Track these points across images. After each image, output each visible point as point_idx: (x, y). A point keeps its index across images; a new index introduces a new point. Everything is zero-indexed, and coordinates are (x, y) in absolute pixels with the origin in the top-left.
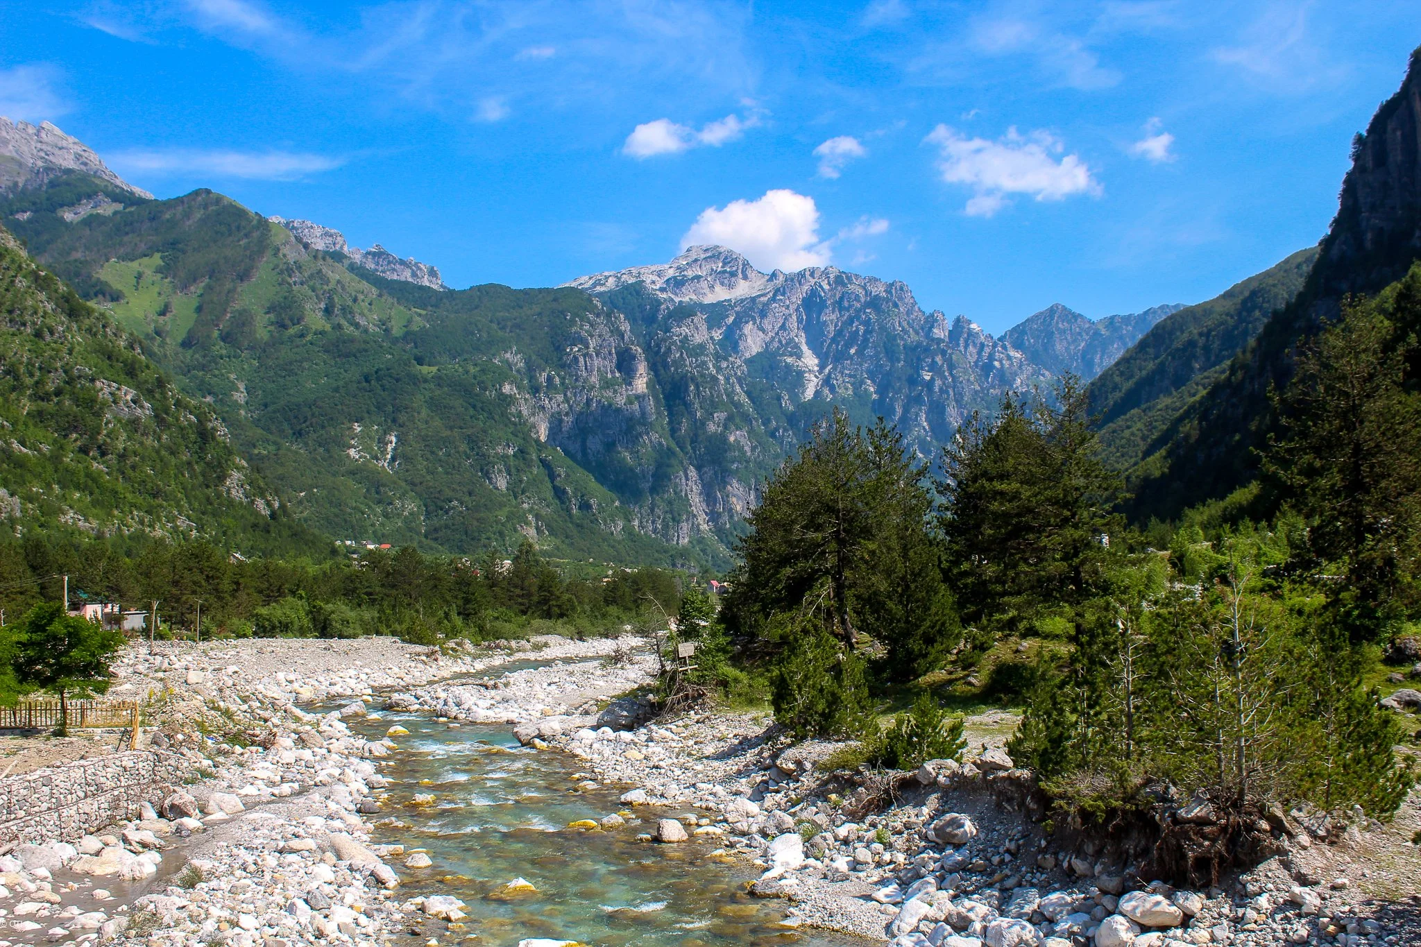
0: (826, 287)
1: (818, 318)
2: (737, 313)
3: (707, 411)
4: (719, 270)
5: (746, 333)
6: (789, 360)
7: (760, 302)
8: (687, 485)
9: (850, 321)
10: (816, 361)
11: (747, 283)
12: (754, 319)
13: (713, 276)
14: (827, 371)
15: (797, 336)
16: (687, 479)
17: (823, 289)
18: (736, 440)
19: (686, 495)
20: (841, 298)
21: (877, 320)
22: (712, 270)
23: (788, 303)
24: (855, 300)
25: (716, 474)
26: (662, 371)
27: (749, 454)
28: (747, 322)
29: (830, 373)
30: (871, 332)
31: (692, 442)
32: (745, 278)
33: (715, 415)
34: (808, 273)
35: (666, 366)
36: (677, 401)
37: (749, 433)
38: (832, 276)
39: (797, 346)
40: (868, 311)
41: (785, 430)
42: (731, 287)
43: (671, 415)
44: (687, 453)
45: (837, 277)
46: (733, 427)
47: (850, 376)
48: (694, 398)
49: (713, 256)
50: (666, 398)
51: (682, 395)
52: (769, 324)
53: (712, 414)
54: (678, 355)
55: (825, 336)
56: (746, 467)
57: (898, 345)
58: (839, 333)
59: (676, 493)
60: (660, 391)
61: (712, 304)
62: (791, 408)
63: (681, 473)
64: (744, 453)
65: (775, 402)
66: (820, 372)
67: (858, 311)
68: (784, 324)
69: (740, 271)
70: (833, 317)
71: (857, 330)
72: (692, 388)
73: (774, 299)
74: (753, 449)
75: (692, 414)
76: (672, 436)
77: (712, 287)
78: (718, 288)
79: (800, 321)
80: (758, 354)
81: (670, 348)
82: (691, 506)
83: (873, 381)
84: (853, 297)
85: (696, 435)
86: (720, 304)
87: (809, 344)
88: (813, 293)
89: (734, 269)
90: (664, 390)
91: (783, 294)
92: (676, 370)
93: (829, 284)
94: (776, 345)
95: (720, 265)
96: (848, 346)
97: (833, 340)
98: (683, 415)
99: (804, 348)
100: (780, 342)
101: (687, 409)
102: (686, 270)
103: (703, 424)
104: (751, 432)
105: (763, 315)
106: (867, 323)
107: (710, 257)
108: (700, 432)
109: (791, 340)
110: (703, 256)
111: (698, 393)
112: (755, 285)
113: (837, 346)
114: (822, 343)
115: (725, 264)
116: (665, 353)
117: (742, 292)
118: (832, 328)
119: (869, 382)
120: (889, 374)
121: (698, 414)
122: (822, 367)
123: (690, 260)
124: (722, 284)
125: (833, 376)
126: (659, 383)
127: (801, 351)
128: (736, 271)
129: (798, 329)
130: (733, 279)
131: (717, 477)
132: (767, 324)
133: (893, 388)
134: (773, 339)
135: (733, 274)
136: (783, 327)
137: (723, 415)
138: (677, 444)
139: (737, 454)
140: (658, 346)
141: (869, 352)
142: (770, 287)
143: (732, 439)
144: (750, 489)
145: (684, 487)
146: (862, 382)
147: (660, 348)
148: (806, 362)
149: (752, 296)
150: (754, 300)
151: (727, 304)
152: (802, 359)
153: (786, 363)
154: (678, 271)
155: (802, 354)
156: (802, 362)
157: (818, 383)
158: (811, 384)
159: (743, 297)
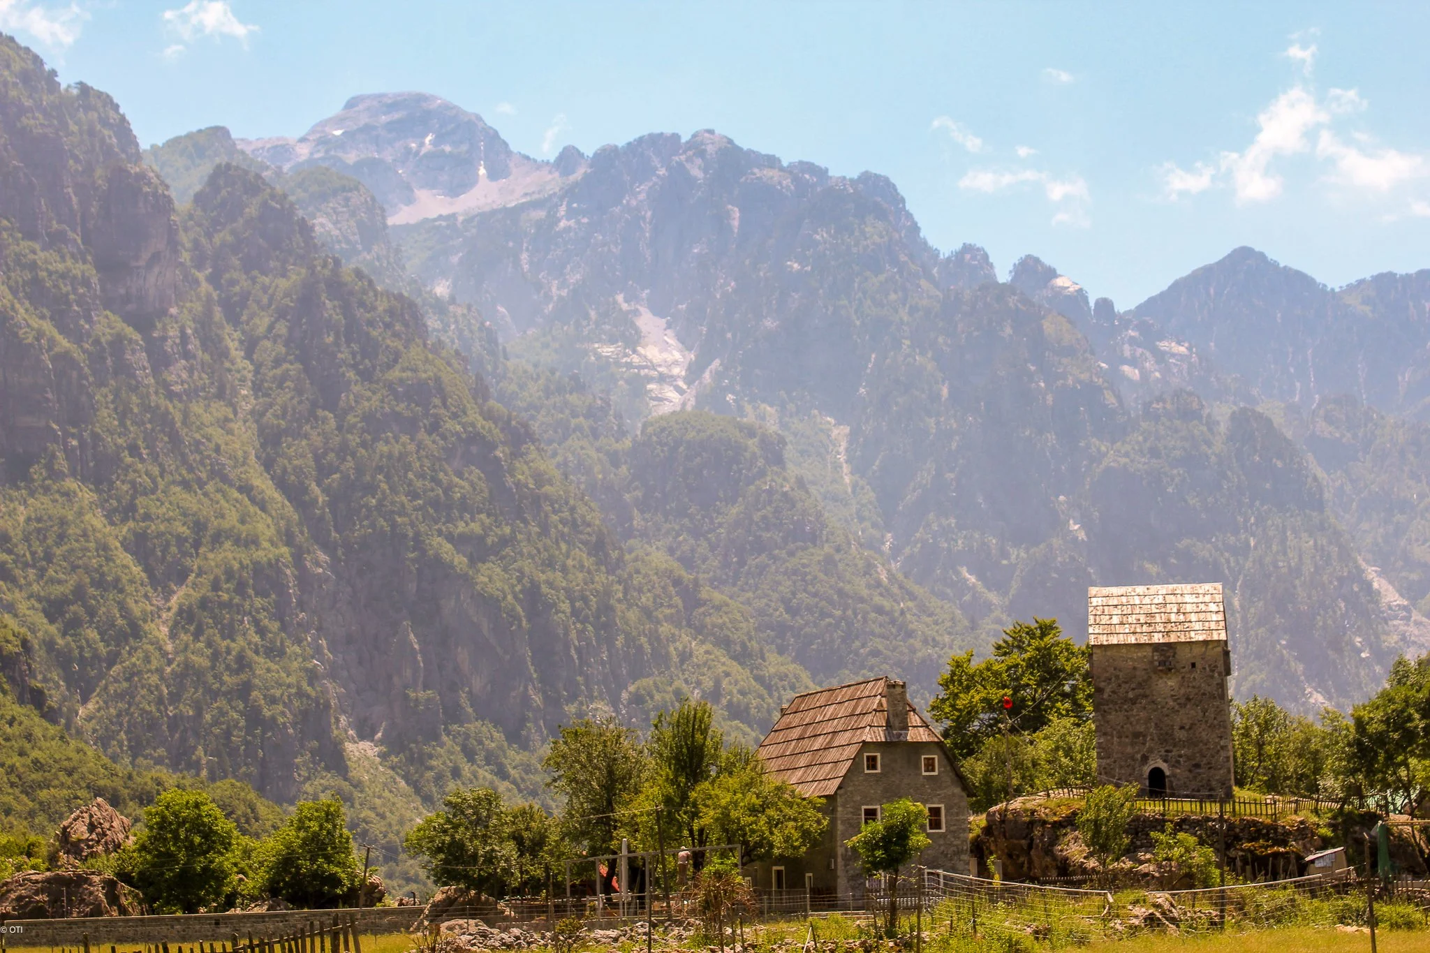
2: (472, 243)
4: (424, 150)
6: (607, 350)
7: (529, 220)
13: (411, 164)
15: (624, 297)
22: (408, 150)
23: (599, 217)
28: (495, 265)
38: (711, 149)
39: (626, 319)
40: (809, 225)
45: (722, 152)
52: (552, 267)
66: (691, 377)
69: (477, 154)
73: (563, 208)
77: (407, 189)
86: (427, 225)
89: (463, 147)
93: (705, 167)
94: (571, 318)
95: (428, 138)
100: (581, 309)
102: (342, 147)
109: (610, 305)
110: (384, 118)
115: (440, 136)
117: (482, 202)
122: (692, 366)
123: (353, 126)
124: (433, 183)
125: (725, 384)
127: (637, 328)
128: (469, 151)
130: (461, 171)
132: (546, 269)
135: (461, 160)
148: (650, 356)
149: (509, 206)
150: (512, 214)
151: (444, 224)
152: (639, 349)
153: (599, 357)
154: (320, 147)
155: (640, 337)
156: (640, 355)
157: (684, 404)
158: (666, 409)
159: (487, 209)
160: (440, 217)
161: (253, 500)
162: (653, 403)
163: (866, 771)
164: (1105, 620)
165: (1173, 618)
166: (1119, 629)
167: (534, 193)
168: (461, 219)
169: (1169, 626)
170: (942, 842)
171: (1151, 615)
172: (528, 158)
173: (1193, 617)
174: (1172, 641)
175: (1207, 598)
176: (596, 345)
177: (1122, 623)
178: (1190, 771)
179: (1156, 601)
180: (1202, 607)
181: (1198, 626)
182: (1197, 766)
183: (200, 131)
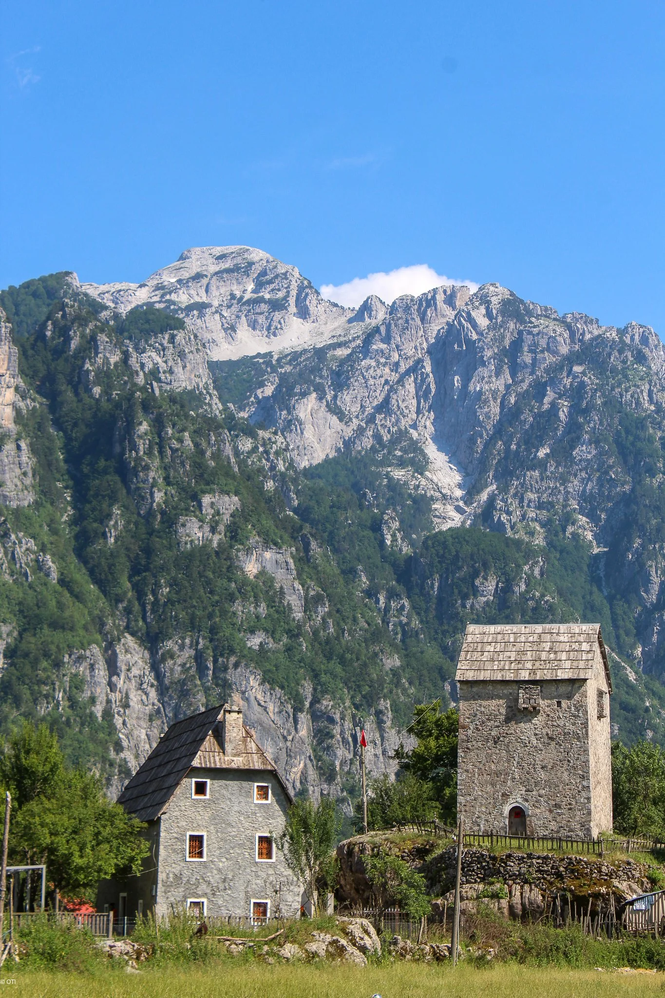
0: (483, 322)
1: (465, 385)
2: (283, 378)
3: (182, 489)
4: (247, 296)
5: (302, 415)
6: (398, 474)
7: (334, 358)
8: (112, 686)
9: (539, 389)
10: (457, 478)
11: (308, 326)
12: (320, 391)
13: (234, 309)
14: (484, 496)
15: (414, 426)
16: (113, 668)
17: (475, 325)
18: (262, 573)
19: (108, 714)
20: (517, 344)
21: (600, 388)
22: (233, 296)
23: (395, 357)
24: (548, 349)
25: (199, 658)
26: (70, 394)
27: (298, 615)
28: (304, 395)
29: (492, 499)
30: (586, 412)
31: (135, 570)
32: (303, 313)
33: (206, 500)
34: (440, 297)
35: (79, 382)
36: (102, 463)
37: (298, 560)
38: (495, 300)
39: (415, 447)
40: (577, 369)
41: (392, 595)
42: (272, 331)
43: (81, 497)
44: (118, 600)
45: (505, 303)
46: (254, 539)
47: (540, 506)
48: (149, 453)
49: (236, 269)
50: (73, 459)
51: (117, 449)
52: (355, 398)
53: (196, 497)
54: (114, 359)
55: (480, 424)
56: (289, 649)
57: (651, 440)
58: (510, 415)
59: (73, 703)
60: (59, 443)
61: (230, 363)
62: (406, 550)
63: (95, 649)
64: (284, 612)
65: (368, 533)
66: (468, 499)
67: (554, 371)
68: (387, 400)
69: (292, 301)
70: (499, 384)
71: (554, 406)
72: (144, 427)
73: (365, 349)
74: (310, 604)
75: (138, 496)
76: (80, 552)
77: (231, 329)
78: (244, 332)
79: (422, 393)
80: (327, 461)
81: (93, 339)
82: (119, 748)
83: (592, 516)
84: (543, 343)
85: (148, 551)
86: (246, 362)
87: (442, 440)
88: (452, 333)
89: (280, 295)
90: (68, 439)
91: (387, 339)
92: (106, 392)
93: (489, 315)
94: (367, 442)
95: (251, 286)
96: (532, 440)
97: (499, 431)
98: (113, 499)
99: (432, 450)
100: (377, 437)
101: (125, 481)
102: (175, 290)
103: (170, 521)
104: (304, 560)
105: (340, 381)
106: (577, 392)
107: (228, 271)
108: (157, 542)
109: (402, 434)
110: (213, 268)
111: (160, 443)
112: (323, 328)
113: (507, 444)
114: (472, 440)
115: (260, 285)
116: (79, 350)
117: (295, 342)
118: (495, 409)
119: (583, 520)
120: (628, 500)
121: (159, 496)
122: (471, 490)
123: (186, 275)
124: (253, 325)
125: (499, 504)
126: (58, 424)
127: (425, 455)
128: (286, 298)
129: (419, 412)
130: (277, 316)
131: (202, 670)
132: (348, 400)
133: (642, 529)
134: (360, 431)
135: (278, 305)
136: (384, 407)
137: (229, 504)
138: (92, 572)
139: (263, 609)
140: (63, 332)
141: (584, 452)
142: (358, 329)
143: (251, 568)
144: (297, 709)
145: (101, 691)
146: (568, 519)
147: (68, 340)
148: (435, 480)
149: (318, 346)
150: (320, 353)
151: (261, 361)
152: (427, 473)
153: (390, 479)
154: (157, 292)
155: (427, 463)
156: (427, 479)
157: (463, 523)
158: (449, 525)
159: (299, 349)
160: (259, 355)
161: (71, 592)
162: (436, 520)
163: (194, 797)
164: (476, 655)
165: (544, 656)
166: (488, 666)
167: (340, 335)
168: (276, 357)
169: (537, 664)
170: (271, 871)
171: (524, 652)
172: (336, 305)
173: (564, 656)
174: (538, 678)
175: (581, 638)
176: (389, 469)
177: (492, 660)
178: (551, 811)
179: (531, 639)
180: (575, 646)
181: (568, 664)
182: (557, 806)
183: (51, 276)
